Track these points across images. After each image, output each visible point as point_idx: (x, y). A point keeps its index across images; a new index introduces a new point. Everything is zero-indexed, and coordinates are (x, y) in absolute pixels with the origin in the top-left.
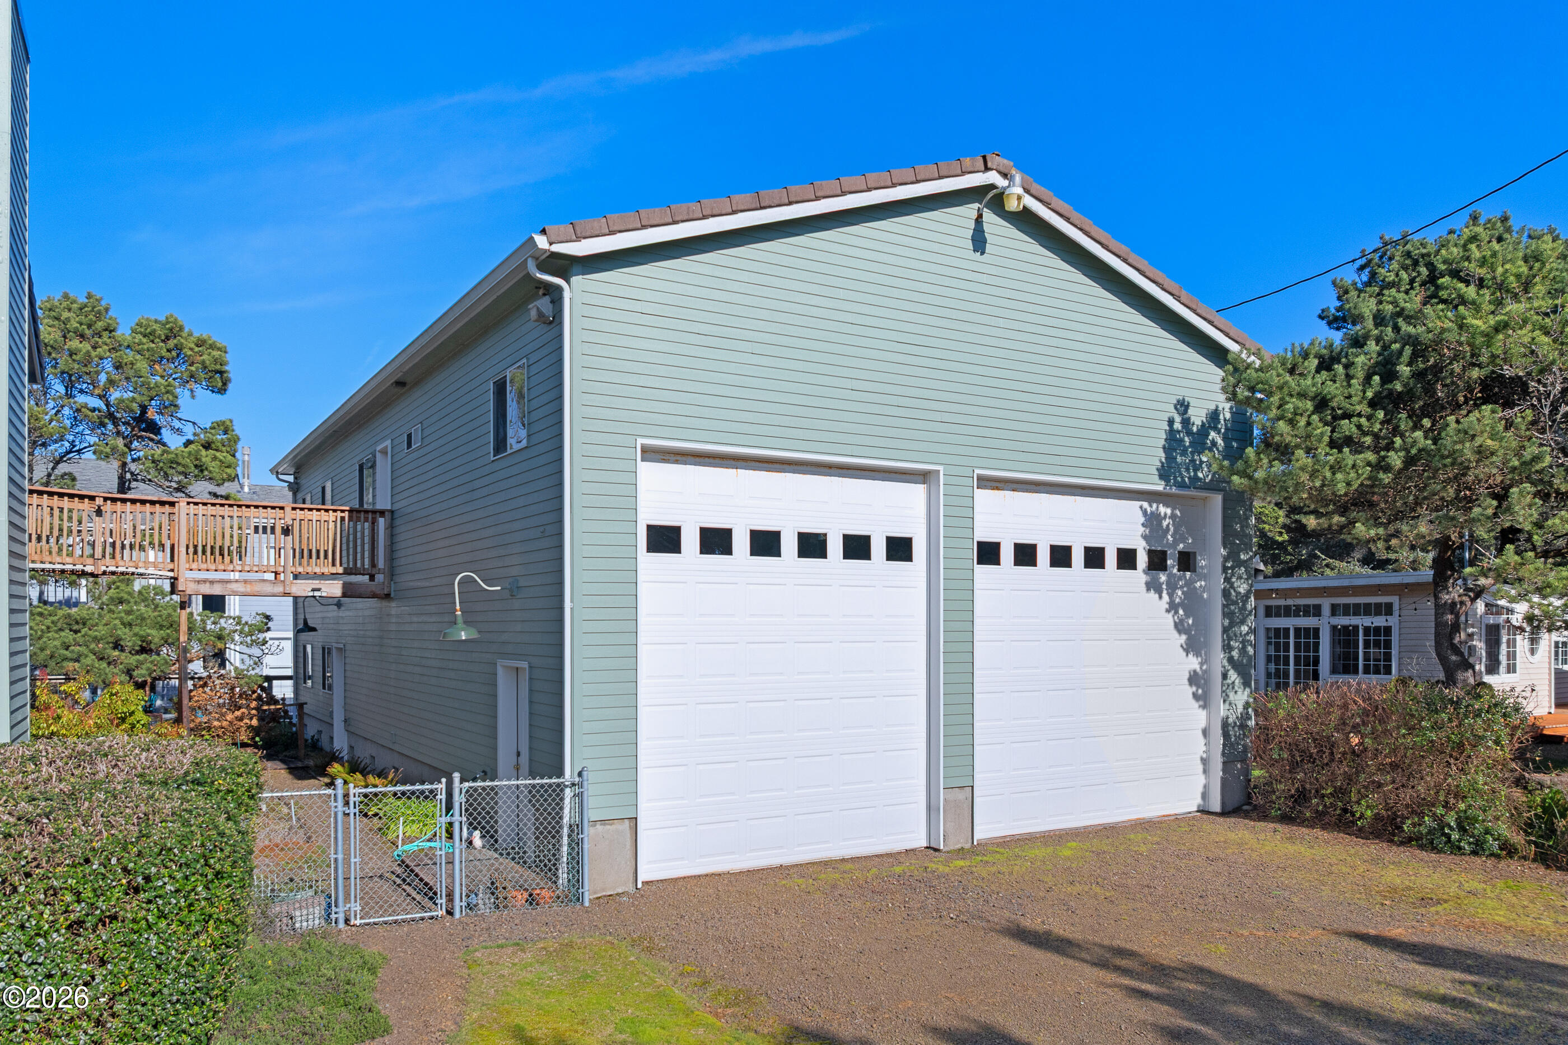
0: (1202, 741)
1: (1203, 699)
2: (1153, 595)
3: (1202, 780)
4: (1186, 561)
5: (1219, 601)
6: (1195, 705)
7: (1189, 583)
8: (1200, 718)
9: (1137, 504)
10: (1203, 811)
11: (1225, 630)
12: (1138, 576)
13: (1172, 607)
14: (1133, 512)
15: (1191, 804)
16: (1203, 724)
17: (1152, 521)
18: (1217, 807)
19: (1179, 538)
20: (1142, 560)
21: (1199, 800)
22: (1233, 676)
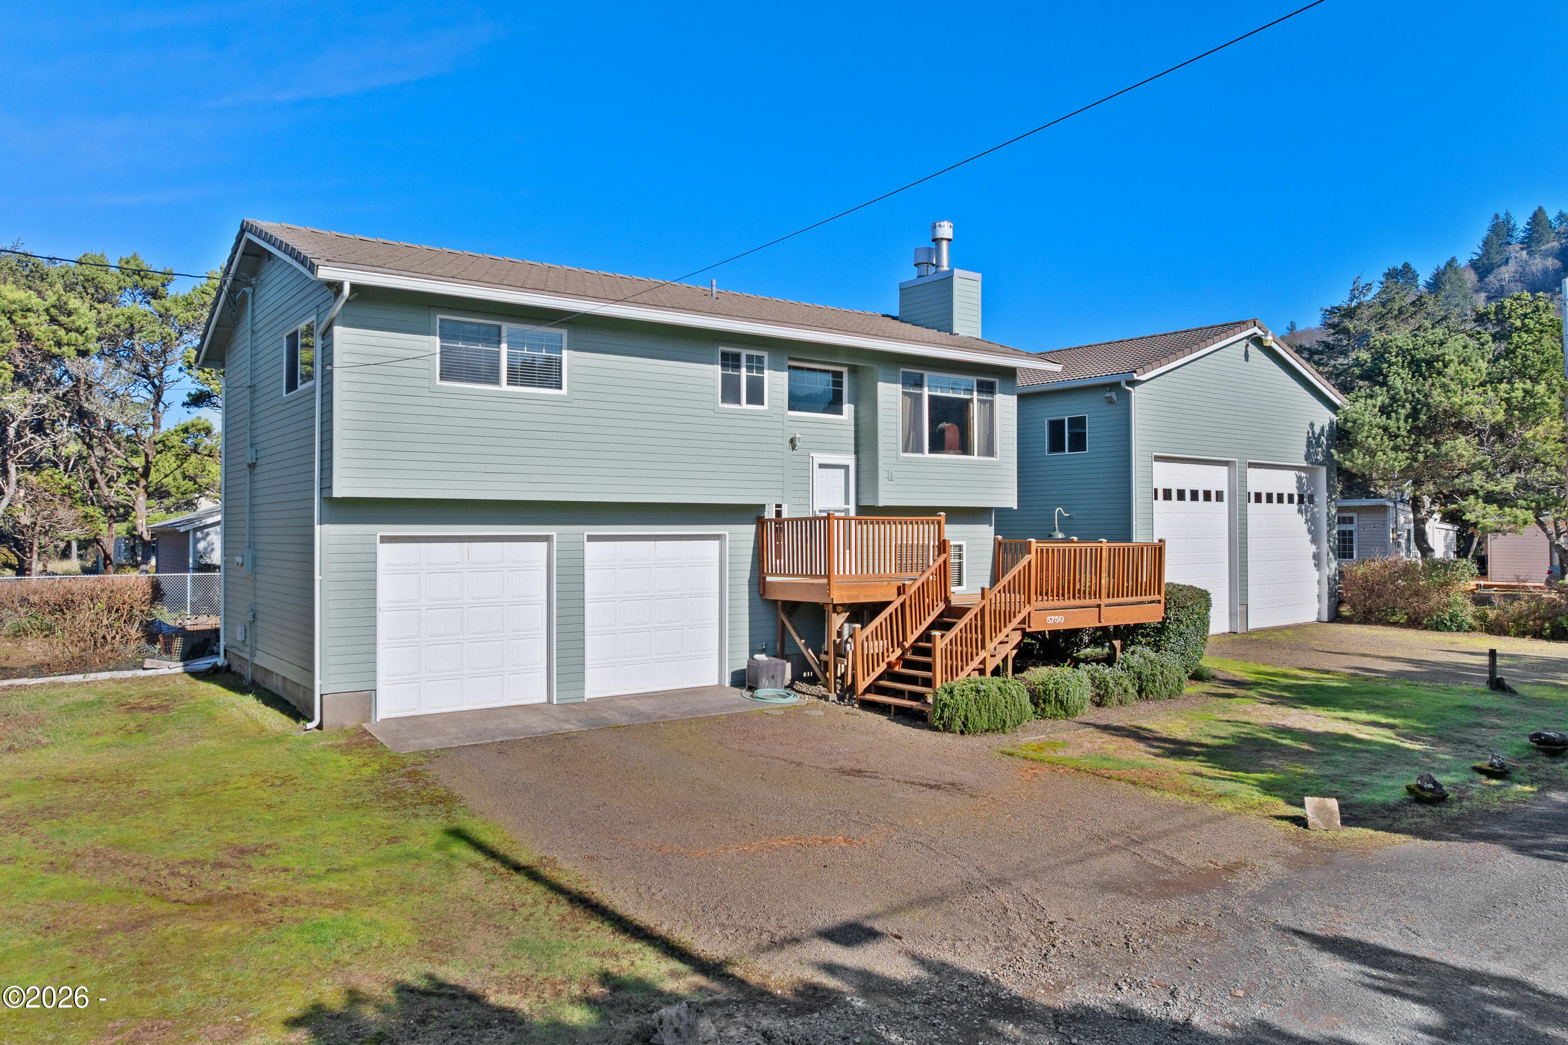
0: (1317, 586)
1: (1318, 566)
2: (1300, 516)
3: (1317, 606)
4: (1311, 499)
5: (1325, 519)
6: (1315, 569)
7: (1312, 509)
8: (1316, 575)
9: (1293, 472)
10: (1319, 621)
11: (1328, 532)
12: (1295, 506)
13: (1307, 521)
14: (1291, 476)
15: (1313, 618)
16: (1317, 578)
17: (1299, 479)
18: (1325, 618)
19: (1309, 488)
20: (1296, 499)
21: (1316, 616)
22: (1331, 554)
